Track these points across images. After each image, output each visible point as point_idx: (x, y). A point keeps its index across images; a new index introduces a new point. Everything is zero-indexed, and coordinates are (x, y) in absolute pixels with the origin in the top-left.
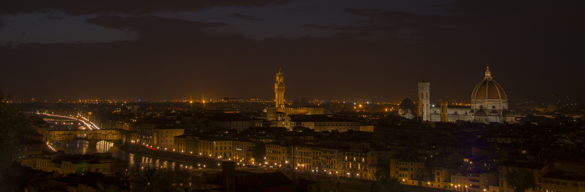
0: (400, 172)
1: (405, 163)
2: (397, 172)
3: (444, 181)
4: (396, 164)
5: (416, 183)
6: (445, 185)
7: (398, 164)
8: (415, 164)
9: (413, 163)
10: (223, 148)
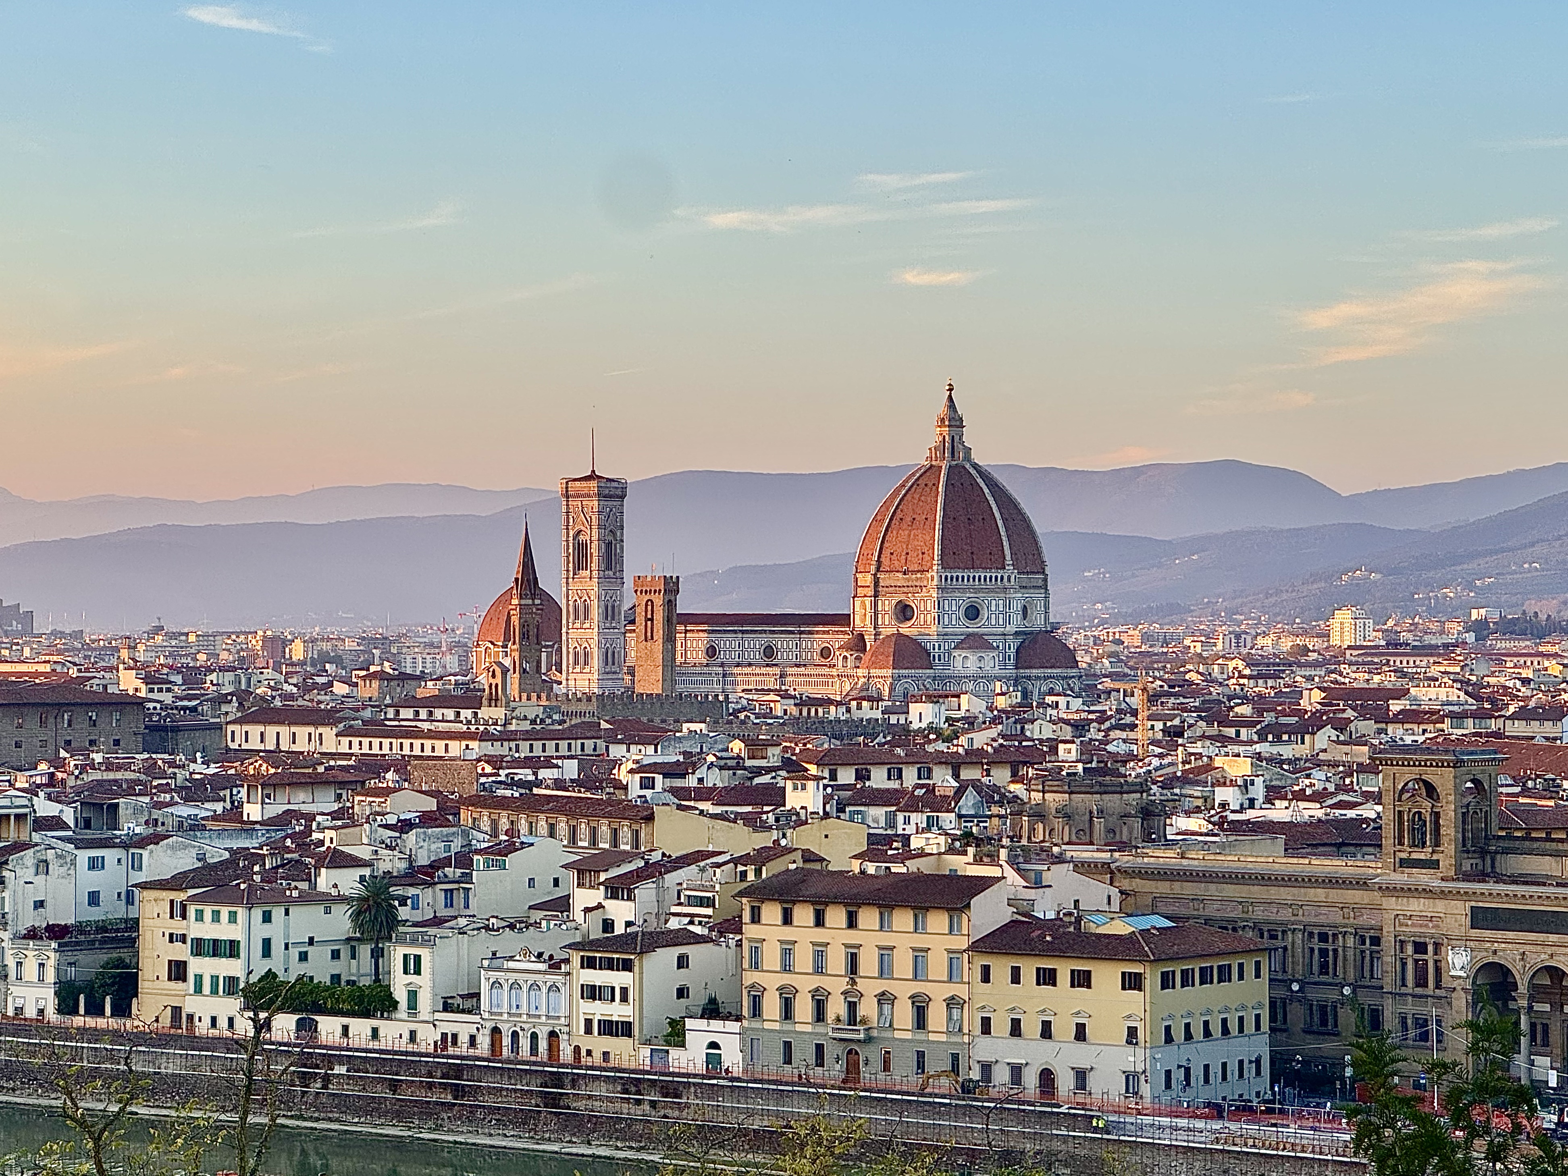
0: (197, 966)
1: (225, 911)
2: (178, 971)
3: (445, 1004)
4: (172, 917)
5: (284, 1027)
6: (449, 1029)
7: (184, 916)
8: (287, 913)
9: (278, 913)
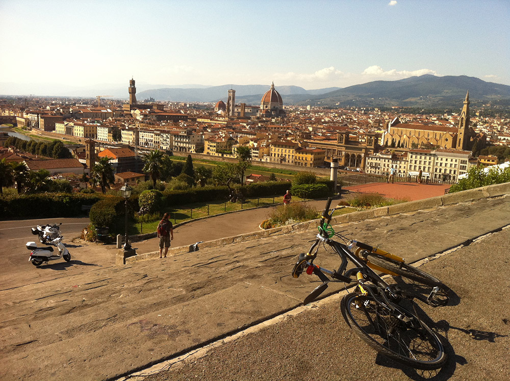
0: (211, 148)
5: (220, 155)
10: (91, 131)
